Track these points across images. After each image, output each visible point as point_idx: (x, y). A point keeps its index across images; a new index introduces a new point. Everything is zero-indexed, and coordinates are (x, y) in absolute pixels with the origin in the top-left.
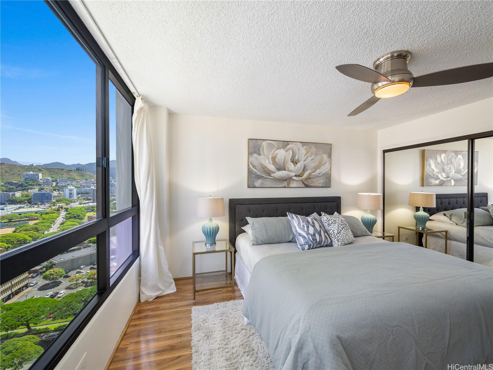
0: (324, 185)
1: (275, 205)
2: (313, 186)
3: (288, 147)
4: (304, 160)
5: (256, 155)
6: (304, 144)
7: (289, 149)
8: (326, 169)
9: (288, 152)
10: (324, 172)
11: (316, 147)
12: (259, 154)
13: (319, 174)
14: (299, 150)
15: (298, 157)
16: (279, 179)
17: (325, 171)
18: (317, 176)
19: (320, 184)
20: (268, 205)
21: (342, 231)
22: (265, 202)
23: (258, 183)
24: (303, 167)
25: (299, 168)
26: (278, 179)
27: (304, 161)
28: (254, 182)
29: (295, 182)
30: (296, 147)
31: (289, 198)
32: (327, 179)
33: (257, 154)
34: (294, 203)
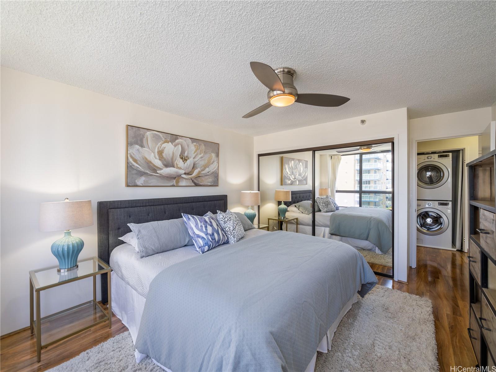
0: (212, 184)
1: (162, 207)
2: (203, 185)
3: (177, 141)
4: (193, 157)
5: (137, 147)
6: (193, 140)
7: (178, 144)
8: (215, 168)
9: (176, 147)
10: (212, 170)
11: (205, 145)
12: (142, 146)
13: (208, 172)
14: (188, 146)
15: (188, 153)
16: (167, 177)
17: (214, 170)
18: (206, 175)
19: (209, 183)
20: (155, 207)
21: (237, 227)
22: (151, 204)
23: (141, 181)
24: (193, 164)
25: (188, 165)
26: (165, 176)
27: (194, 158)
28: (136, 180)
29: (184, 180)
30: (185, 142)
31: (178, 198)
32: (215, 177)
33: (140, 146)
34: (184, 203)
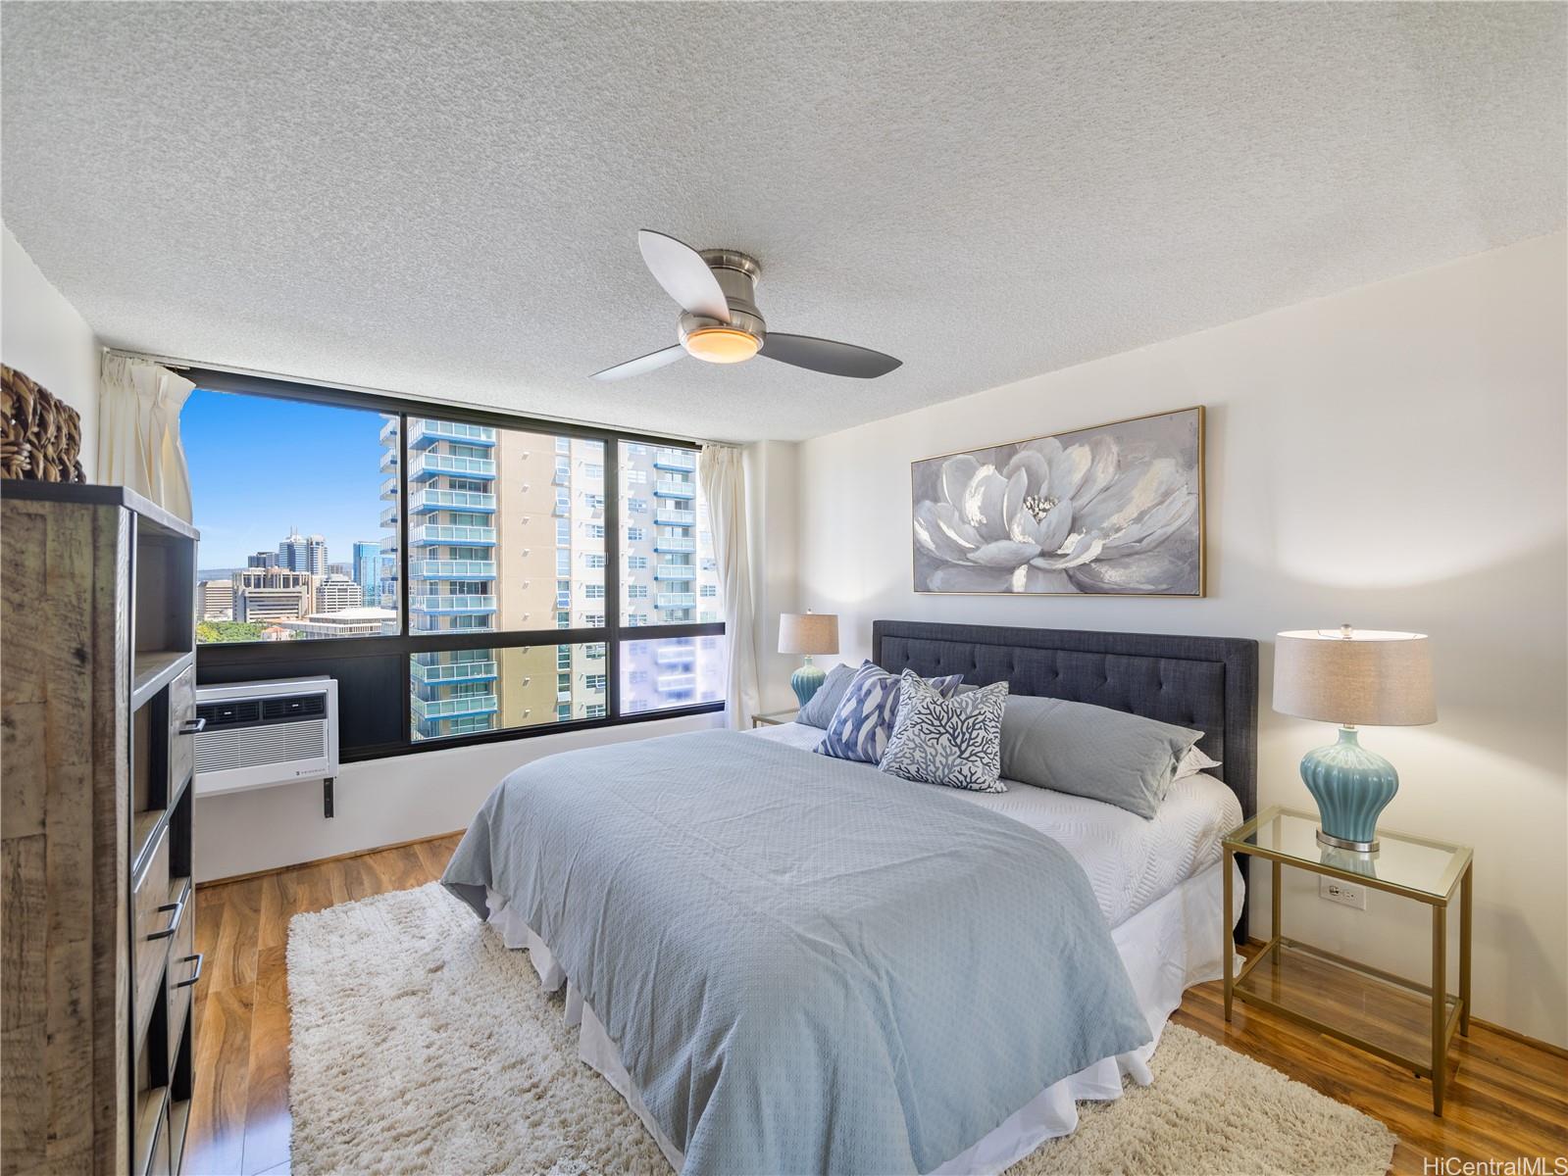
0: (1164, 586)
1: (968, 647)
2: (1113, 589)
3: (1015, 459)
4: (1071, 494)
5: (927, 503)
6: (1068, 438)
7: (1017, 468)
8: (1174, 518)
9: (1013, 479)
10: (1159, 532)
11: (1119, 440)
12: (936, 500)
13: (1140, 541)
14: (1050, 463)
15: (1051, 488)
16: (991, 568)
17: (1170, 530)
18: (1127, 551)
19: (1161, 584)
20: (953, 645)
22: (945, 637)
23: (937, 578)
24: (1070, 520)
25: (1052, 528)
26: (986, 566)
27: (1072, 499)
28: (926, 579)
29: (1041, 575)
30: (1039, 455)
32: (1179, 559)
33: (931, 501)
